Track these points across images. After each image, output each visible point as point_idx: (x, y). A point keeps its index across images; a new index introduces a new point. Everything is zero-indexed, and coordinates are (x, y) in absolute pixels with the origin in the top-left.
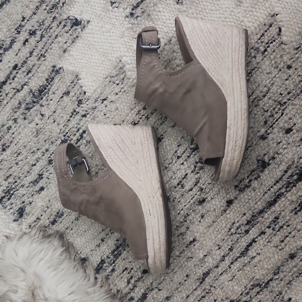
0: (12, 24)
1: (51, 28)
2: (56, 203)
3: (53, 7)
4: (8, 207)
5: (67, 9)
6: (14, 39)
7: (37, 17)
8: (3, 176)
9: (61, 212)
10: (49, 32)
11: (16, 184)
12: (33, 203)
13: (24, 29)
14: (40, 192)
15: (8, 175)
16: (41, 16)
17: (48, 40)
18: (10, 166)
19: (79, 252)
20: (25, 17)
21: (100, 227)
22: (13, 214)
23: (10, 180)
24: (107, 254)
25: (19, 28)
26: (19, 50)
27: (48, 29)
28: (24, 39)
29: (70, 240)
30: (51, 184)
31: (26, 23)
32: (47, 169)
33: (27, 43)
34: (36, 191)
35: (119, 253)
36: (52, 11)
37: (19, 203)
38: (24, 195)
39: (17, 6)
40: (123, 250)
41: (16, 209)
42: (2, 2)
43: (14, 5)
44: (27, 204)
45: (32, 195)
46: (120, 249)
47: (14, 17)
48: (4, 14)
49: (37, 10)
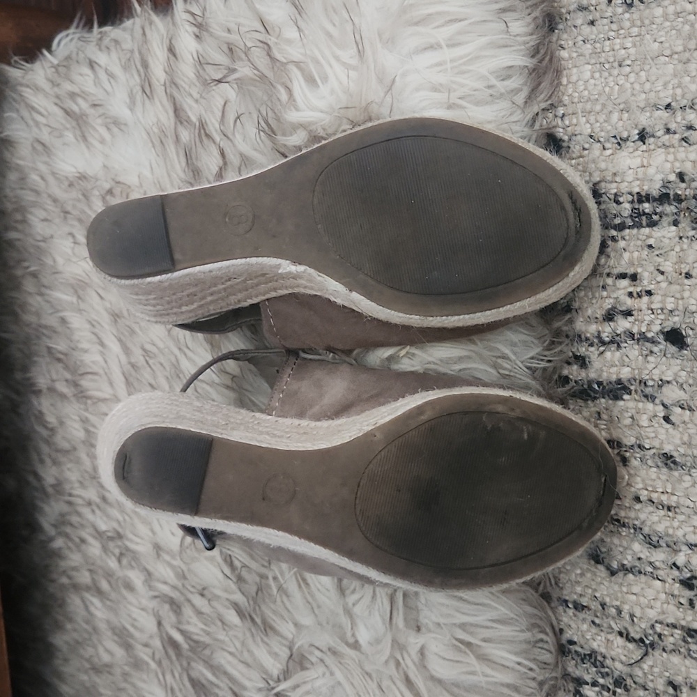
19: (561, 111)
21: (670, 86)
24: (624, 187)
29: (564, 54)
35: (655, 218)
40: (671, 219)
46: (670, 209)
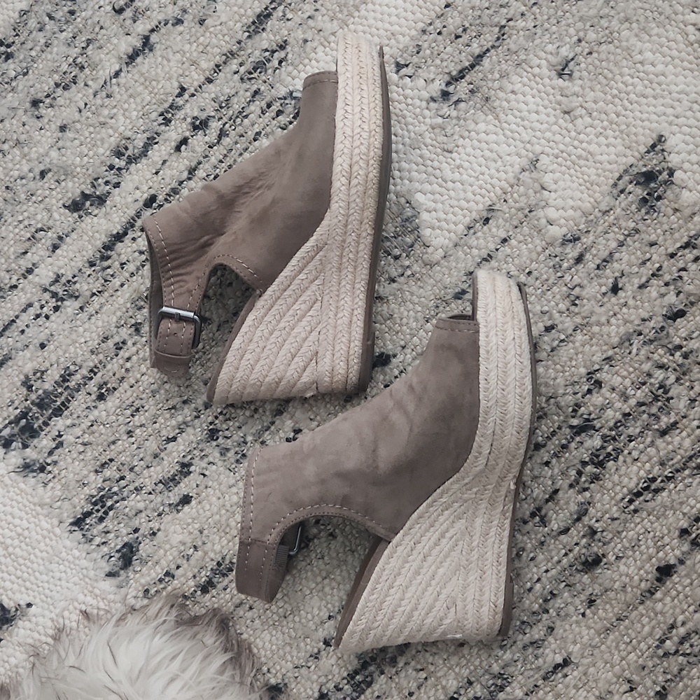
0: (154, 101)
1: (246, 117)
2: (218, 538)
3: (255, 69)
4: (98, 540)
5: (289, 74)
6: (155, 136)
7: (213, 90)
8: (92, 462)
9: (227, 562)
10: (240, 125)
11: (123, 483)
12: (159, 534)
13: (180, 114)
14: (179, 508)
15: (103, 459)
16: (225, 87)
17: (236, 143)
18: (113, 438)
19: (265, 669)
20: (185, 86)
21: (323, 607)
22: (108, 557)
23: (108, 473)
24: (337, 679)
25: (167, 112)
26: (165, 162)
27: (237, 117)
28: (180, 138)
29: (245, 636)
30: (209, 489)
31: (187, 101)
32: (202, 451)
33: (183, 147)
34: (170, 505)
35: (369, 679)
36: (252, 76)
37: (124, 531)
38: (141, 511)
39: (169, 61)
40: (377, 673)
41: (116, 545)
42: (134, 49)
43: (163, 57)
44: (145, 536)
45: (160, 515)
46: (372, 668)
47: (160, 86)
48: (136, 77)
49: (215, 72)
